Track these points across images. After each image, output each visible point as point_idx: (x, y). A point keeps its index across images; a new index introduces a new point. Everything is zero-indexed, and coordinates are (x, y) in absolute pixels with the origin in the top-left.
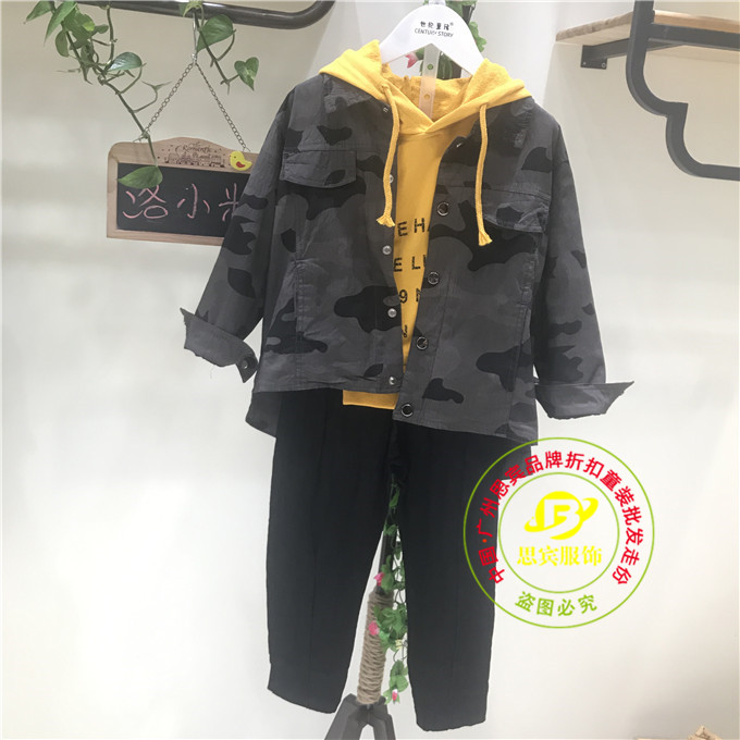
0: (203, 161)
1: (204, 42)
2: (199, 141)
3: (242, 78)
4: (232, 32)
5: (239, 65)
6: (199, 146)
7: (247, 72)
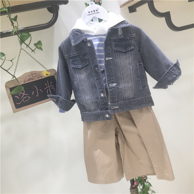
0: (35, 78)
1: (22, 41)
2: (32, 72)
3: (38, 48)
4: (30, 35)
5: (35, 45)
6: (32, 73)
7: (39, 46)
